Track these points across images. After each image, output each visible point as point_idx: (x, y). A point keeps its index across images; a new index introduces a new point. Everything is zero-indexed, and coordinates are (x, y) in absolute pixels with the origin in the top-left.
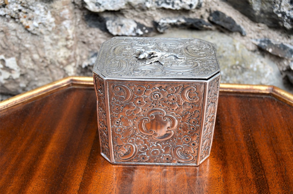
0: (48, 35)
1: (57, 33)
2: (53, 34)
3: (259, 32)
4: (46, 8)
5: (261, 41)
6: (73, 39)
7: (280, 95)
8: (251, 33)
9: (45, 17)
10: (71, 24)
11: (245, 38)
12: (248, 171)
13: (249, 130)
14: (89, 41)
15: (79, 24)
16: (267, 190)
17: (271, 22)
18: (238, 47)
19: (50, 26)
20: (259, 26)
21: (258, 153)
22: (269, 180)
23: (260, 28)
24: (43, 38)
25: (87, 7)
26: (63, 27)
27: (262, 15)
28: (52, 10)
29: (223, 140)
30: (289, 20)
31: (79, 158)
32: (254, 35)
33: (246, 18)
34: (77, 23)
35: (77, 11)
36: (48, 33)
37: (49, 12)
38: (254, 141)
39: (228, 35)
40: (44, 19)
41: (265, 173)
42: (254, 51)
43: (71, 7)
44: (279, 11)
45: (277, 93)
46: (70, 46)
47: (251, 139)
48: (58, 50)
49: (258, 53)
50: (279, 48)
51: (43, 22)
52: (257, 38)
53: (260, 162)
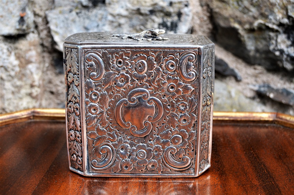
0: (9, 81)
1: (20, 79)
2: (16, 80)
3: (256, 76)
4: (10, 49)
5: (260, 87)
6: (39, 87)
7: (286, 120)
8: (247, 78)
9: (8, 59)
10: (38, 68)
11: (241, 83)
12: (252, 179)
13: (251, 148)
14: (58, 91)
15: (47, 70)
16: (279, 193)
17: (268, 63)
18: (233, 94)
19: (13, 70)
20: (255, 69)
21: (264, 165)
22: (280, 185)
23: (257, 71)
24: (4, 85)
25: (57, 47)
26: (28, 72)
27: (258, 55)
28: (17, 51)
29: (220, 156)
30: (289, 59)
31: (35, 172)
32: (251, 80)
33: (240, 61)
34: (45, 69)
35: (46, 55)
36: (10, 78)
37: (13, 53)
38: (257, 156)
39: (221, 81)
40: (6, 61)
41: (274, 180)
42: (253, 98)
43: (40, 49)
44: (276, 49)
45: (282, 119)
46: (35, 94)
47: (254, 155)
48: (21, 99)
49: (258, 100)
50: (282, 93)
51: (5, 65)
52: (254, 83)
53: (266, 171)
